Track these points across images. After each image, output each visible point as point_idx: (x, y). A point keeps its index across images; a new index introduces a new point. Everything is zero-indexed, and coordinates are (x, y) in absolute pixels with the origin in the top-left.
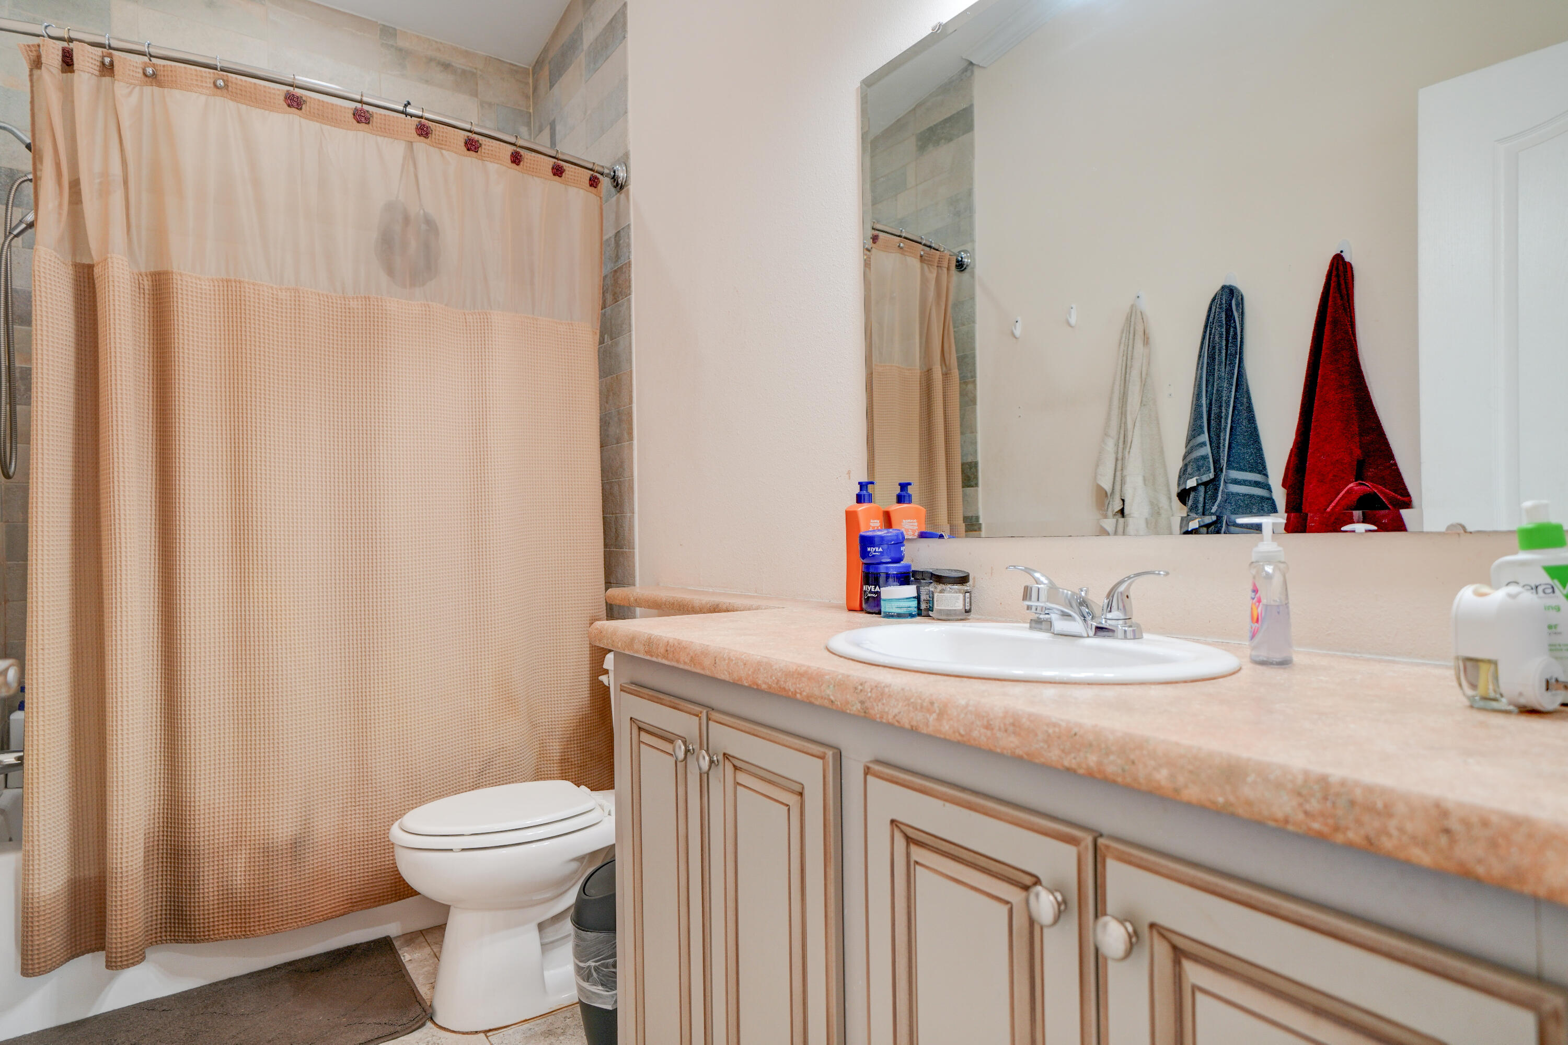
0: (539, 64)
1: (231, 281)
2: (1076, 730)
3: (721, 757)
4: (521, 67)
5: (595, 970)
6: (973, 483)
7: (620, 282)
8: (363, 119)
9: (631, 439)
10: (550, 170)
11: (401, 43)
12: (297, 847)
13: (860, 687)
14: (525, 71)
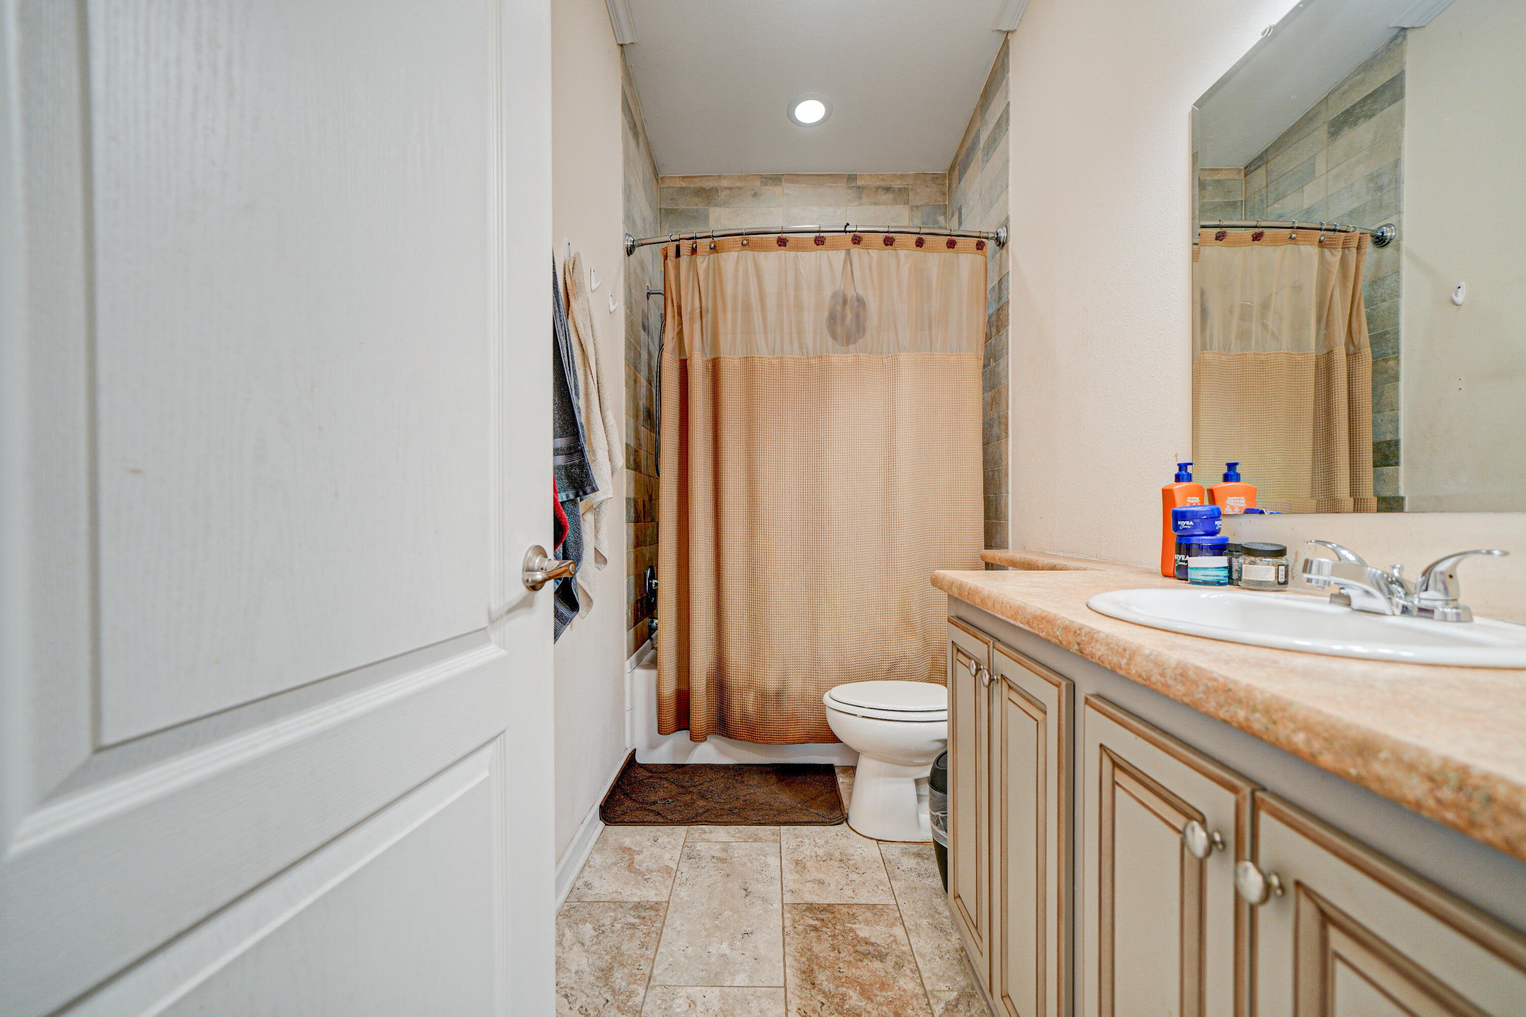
0: (952, 167)
1: (748, 357)
2: (1231, 686)
3: (999, 677)
4: (940, 174)
5: (942, 820)
6: (1392, 462)
7: (1001, 317)
8: (820, 242)
9: (1007, 437)
10: (945, 245)
11: (860, 183)
12: (779, 694)
13: (1078, 632)
14: (944, 176)
